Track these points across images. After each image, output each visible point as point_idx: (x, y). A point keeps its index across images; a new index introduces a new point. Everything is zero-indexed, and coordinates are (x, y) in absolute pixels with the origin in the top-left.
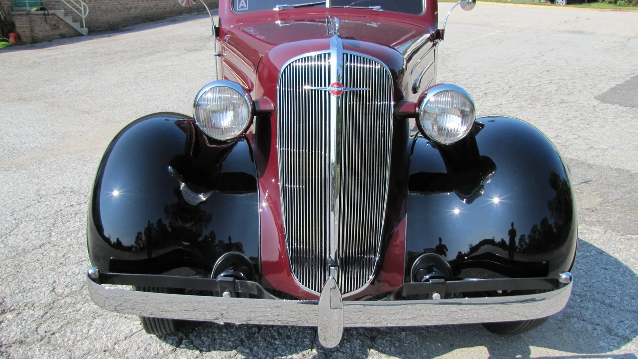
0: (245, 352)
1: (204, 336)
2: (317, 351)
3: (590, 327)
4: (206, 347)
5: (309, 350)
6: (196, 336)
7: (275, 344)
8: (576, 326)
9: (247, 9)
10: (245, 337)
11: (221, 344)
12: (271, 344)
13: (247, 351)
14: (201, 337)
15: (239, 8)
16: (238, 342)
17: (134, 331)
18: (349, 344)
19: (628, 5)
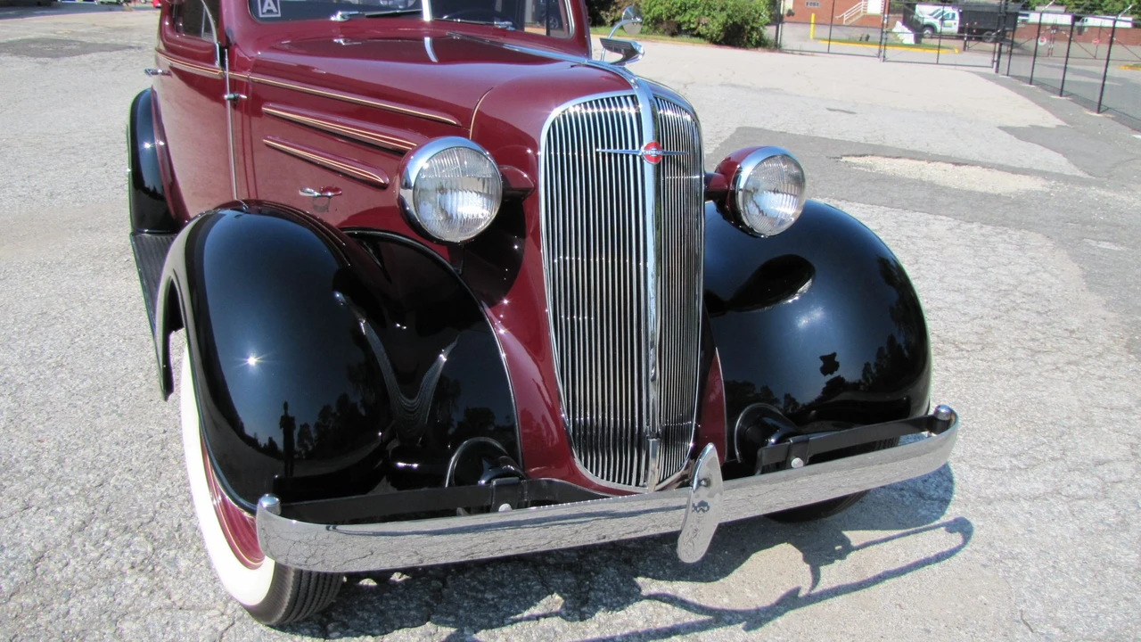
0: (452, 622)
1: (359, 610)
2: (561, 595)
3: (896, 495)
4: (376, 628)
5: (549, 597)
6: (344, 613)
7: (488, 600)
9: (279, 15)
10: (431, 598)
11: (400, 618)
12: (481, 600)
13: (451, 619)
14: (356, 615)
15: (263, 14)
16: (424, 608)
17: (221, 628)
18: (600, 576)
19: (654, 31)
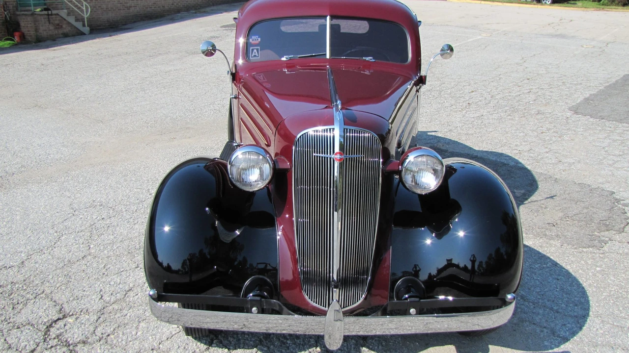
0: (264, 350)
1: (230, 337)
2: (320, 348)
3: (538, 330)
4: (232, 346)
5: (314, 348)
6: (224, 337)
7: (287, 343)
8: (527, 329)
10: (263, 338)
11: (244, 344)
12: (284, 343)
13: (265, 349)
14: (228, 339)
16: (257, 342)
17: (173, 333)
18: (345, 343)
